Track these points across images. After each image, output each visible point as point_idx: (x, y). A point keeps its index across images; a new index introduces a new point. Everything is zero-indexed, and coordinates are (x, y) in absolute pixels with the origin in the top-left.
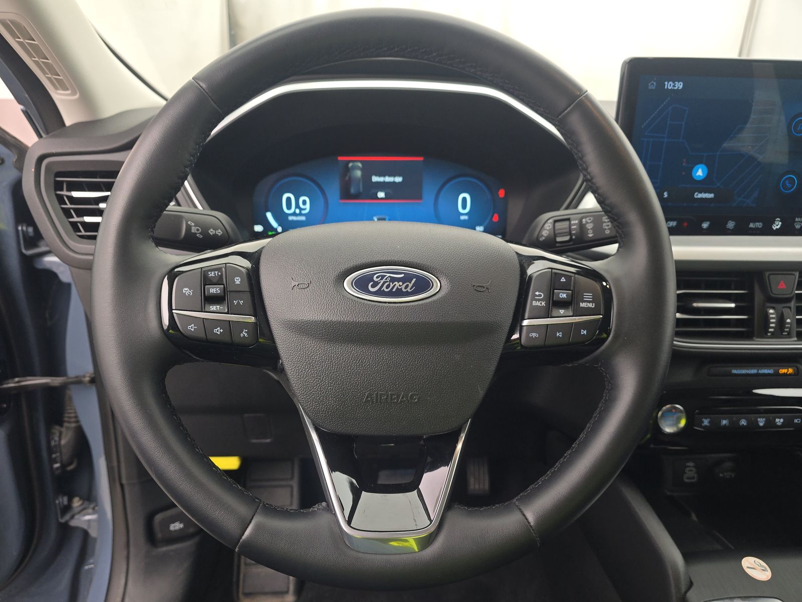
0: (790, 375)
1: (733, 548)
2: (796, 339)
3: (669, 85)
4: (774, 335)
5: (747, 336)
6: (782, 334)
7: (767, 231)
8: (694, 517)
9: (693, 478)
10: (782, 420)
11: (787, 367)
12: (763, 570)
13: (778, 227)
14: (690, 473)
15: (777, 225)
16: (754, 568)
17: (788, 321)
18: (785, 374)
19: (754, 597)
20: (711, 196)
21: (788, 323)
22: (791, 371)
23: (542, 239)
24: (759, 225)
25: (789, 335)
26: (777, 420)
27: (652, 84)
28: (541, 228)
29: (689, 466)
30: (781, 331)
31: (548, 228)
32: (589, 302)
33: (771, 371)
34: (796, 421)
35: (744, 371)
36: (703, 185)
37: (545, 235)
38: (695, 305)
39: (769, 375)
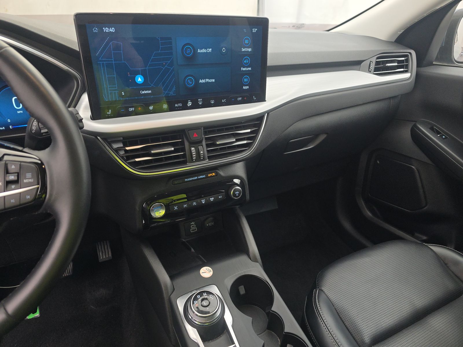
0: (214, 176)
1: (206, 262)
2: (208, 160)
3: (106, 30)
4: (197, 160)
5: (184, 163)
6: (193, 161)
7: (185, 107)
8: (193, 250)
9: (195, 230)
10: (213, 198)
11: (212, 173)
12: (209, 272)
13: (190, 105)
14: (193, 227)
15: (190, 104)
16: (205, 272)
17: (202, 152)
18: (211, 176)
19: (202, 287)
20: (150, 92)
21: (202, 153)
22: (214, 174)
23: (33, 132)
24: (180, 105)
25: (204, 159)
26: (211, 199)
27: (95, 29)
28: (32, 125)
29: (192, 224)
30: (199, 158)
31: (35, 125)
32: (30, 178)
33: (204, 176)
34: (220, 197)
35: (191, 179)
36: (144, 86)
37: (34, 129)
38: (152, 152)
39: (203, 178)
